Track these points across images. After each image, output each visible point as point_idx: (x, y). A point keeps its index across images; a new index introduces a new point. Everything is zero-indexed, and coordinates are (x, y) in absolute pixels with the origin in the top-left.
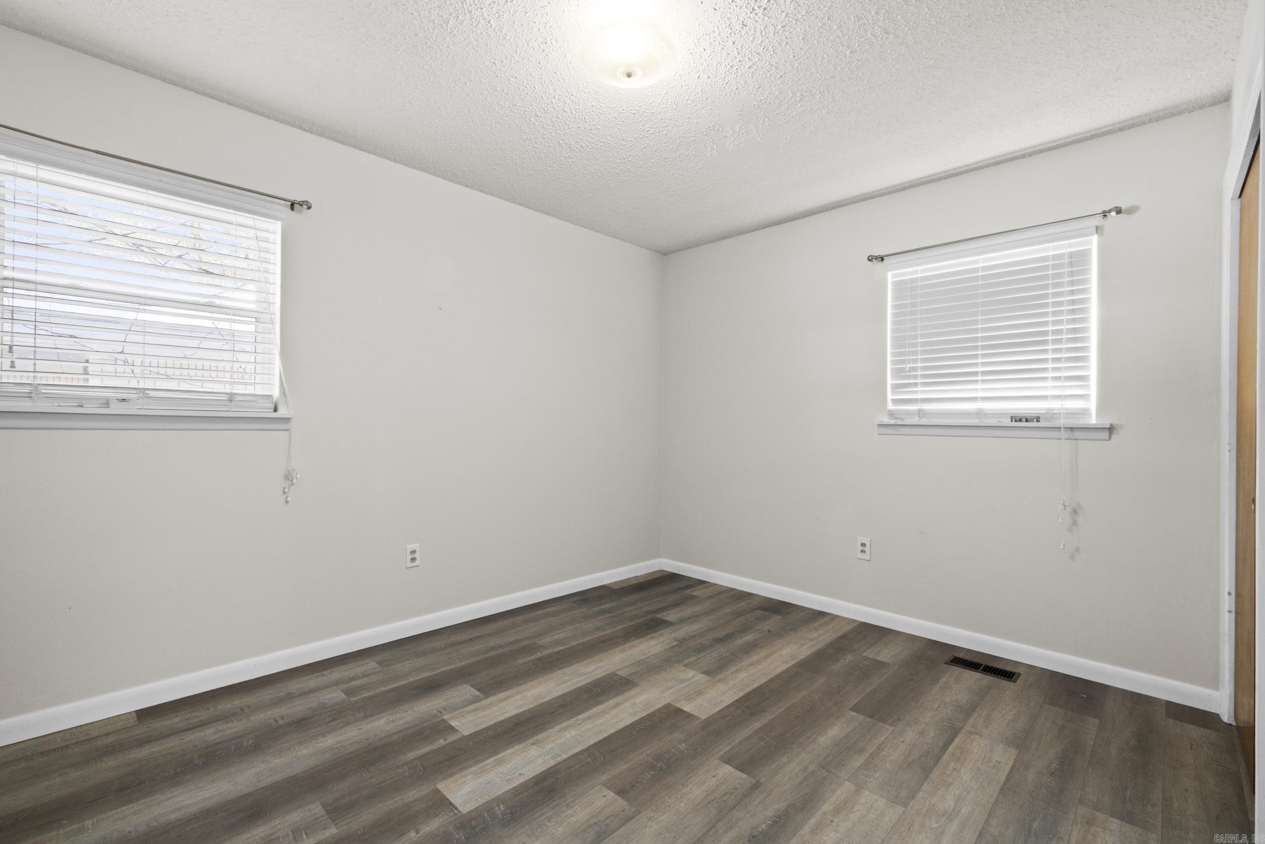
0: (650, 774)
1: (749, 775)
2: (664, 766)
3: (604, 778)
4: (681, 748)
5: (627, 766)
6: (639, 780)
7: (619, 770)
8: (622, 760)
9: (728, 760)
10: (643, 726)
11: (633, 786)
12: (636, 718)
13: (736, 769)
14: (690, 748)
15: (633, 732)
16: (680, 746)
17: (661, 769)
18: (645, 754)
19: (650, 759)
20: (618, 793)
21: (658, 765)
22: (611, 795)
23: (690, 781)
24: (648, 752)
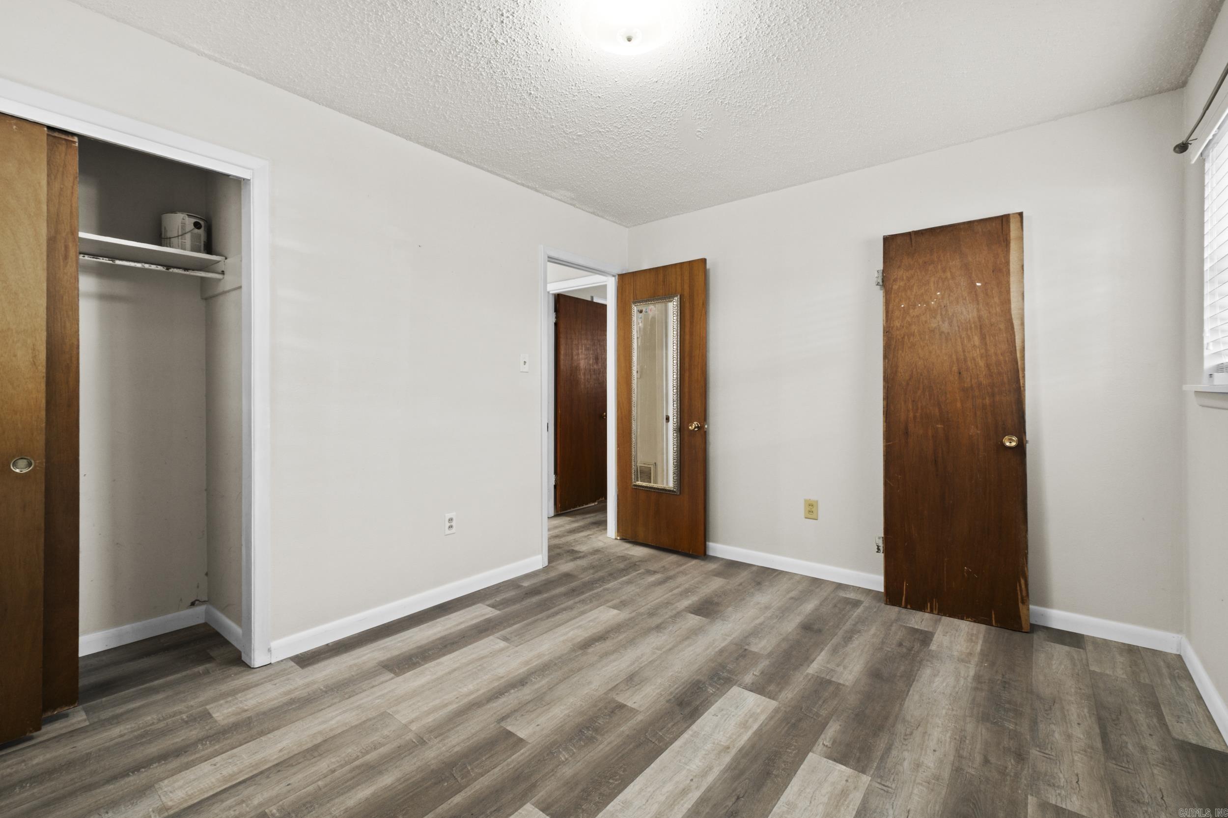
0: (600, 723)
1: (505, 729)
2: (585, 732)
3: (640, 717)
4: (565, 754)
5: (622, 729)
6: (608, 717)
7: (628, 724)
8: (628, 736)
9: (520, 742)
10: (611, 783)
11: (612, 712)
12: (621, 797)
13: (514, 734)
14: (555, 754)
15: (621, 773)
16: (567, 756)
17: (588, 728)
18: (606, 743)
19: (599, 737)
20: (625, 706)
21: (590, 732)
22: (630, 704)
23: (561, 720)
24: (601, 747)
